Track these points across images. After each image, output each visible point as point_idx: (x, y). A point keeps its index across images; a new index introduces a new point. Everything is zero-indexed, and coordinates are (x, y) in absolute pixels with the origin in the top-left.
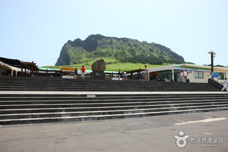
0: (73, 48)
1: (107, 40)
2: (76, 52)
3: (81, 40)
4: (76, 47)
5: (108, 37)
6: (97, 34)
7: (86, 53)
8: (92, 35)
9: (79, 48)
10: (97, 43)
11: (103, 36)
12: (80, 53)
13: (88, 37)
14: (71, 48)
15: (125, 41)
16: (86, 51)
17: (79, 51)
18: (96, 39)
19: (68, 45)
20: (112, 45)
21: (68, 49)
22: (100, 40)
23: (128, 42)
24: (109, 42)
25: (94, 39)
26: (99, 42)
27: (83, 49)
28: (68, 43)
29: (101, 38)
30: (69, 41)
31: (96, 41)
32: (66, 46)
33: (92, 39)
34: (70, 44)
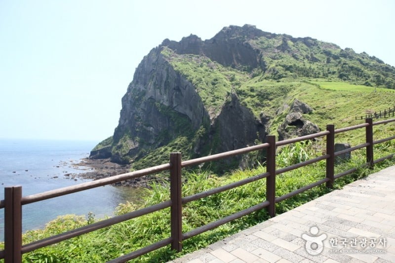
0: (180, 57)
1: (271, 40)
2: (195, 68)
3: (200, 39)
4: (188, 55)
5: (270, 33)
6: (246, 25)
7: (223, 71)
8: (231, 27)
9: (198, 57)
10: (248, 47)
11: (260, 31)
12: (207, 71)
13: (221, 32)
14: (176, 57)
15: (312, 46)
16: (220, 66)
17: (202, 64)
18: (244, 36)
19: (167, 51)
20: (289, 52)
21: (169, 59)
22: (253, 39)
23: (319, 47)
24: (279, 45)
25: (238, 36)
26: (252, 42)
27: (210, 60)
28: (165, 46)
29: (255, 35)
30: (167, 42)
31: (246, 42)
32: (162, 52)
33: (234, 37)
34: (170, 48)
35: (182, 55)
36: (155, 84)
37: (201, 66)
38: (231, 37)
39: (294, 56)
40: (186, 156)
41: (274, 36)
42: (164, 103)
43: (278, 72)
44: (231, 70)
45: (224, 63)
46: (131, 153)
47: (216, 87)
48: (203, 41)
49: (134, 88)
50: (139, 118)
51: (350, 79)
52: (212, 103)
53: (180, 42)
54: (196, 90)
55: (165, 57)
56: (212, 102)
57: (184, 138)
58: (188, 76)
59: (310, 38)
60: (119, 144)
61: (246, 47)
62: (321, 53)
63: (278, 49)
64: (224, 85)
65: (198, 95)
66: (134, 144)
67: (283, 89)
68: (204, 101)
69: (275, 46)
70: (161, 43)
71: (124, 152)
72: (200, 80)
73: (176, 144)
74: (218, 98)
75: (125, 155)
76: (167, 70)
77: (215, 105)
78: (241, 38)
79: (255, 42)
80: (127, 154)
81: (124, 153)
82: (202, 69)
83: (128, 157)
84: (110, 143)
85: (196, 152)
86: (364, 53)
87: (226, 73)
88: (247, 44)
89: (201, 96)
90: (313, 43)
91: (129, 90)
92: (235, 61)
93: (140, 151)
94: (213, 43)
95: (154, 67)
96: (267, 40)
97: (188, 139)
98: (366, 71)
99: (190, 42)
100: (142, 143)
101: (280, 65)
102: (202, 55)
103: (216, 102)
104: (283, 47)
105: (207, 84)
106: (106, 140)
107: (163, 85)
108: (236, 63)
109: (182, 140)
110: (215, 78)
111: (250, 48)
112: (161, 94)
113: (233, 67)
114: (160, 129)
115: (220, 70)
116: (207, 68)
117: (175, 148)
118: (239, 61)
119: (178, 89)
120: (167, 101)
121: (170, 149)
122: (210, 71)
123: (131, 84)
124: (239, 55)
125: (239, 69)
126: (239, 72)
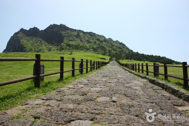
1: (73, 32)
2: (33, 44)
3: (39, 29)
4: (31, 37)
5: (73, 29)
6: (61, 24)
7: (47, 46)
8: (54, 25)
9: (37, 39)
11: (68, 28)
12: (38, 45)
13: (49, 27)
14: (25, 37)
15: (92, 36)
16: (46, 43)
17: (37, 42)
18: (59, 30)
19: (21, 34)
20: (80, 38)
21: (21, 38)
22: (64, 31)
23: (96, 37)
24: (76, 35)
26: (63, 33)
27: (42, 40)
28: (21, 32)
29: (65, 29)
30: (22, 30)
31: (60, 32)
32: (18, 35)
33: (54, 30)
34: (23, 33)
35: (28, 37)
41: (75, 30)
43: (62, 47)
44: (51, 46)
45: (49, 42)
48: (40, 31)
51: (98, 51)
53: (29, 30)
55: (19, 37)
58: (26, 47)
59: (92, 33)
61: (60, 35)
63: (75, 37)
69: (74, 35)
78: (58, 30)
79: (64, 32)
86: (117, 41)
87: (48, 47)
88: (61, 33)
90: (93, 35)
92: (54, 41)
94: (45, 32)
95: (15, 42)
96: (71, 32)
98: (107, 48)
99: (34, 31)
102: (39, 38)
108: (54, 42)
110: (40, 49)
111: (62, 35)
113: (53, 44)
115: (45, 45)
118: (56, 41)
122: (40, 46)
124: (56, 38)
125: (55, 45)
126: (55, 46)
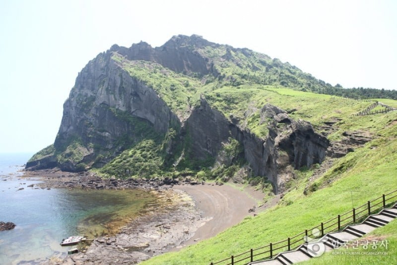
0: (132, 63)
1: (215, 49)
3: (150, 46)
4: (139, 62)
5: (214, 44)
8: (180, 36)
9: (150, 64)
10: (197, 55)
11: (206, 41)
13: (171, 41)
14: (128, 63)
15: (249, 56)
16: (172, 72)
17: (155, 70)
18: (192, 46)
19: (117, 57)
20: (233, 61)
21: (122, 65)
22: (201, 48)
23: (255, 57)
24: (223, 54)
25: (187, 45)
26: (201, 51)
27: (161, 66)
28: (115, 51)
29: (202, 45)
30: (115, 48)
31: (195, 50)
32: (112, 58)
33: (183, 45)
34: (120, 54)
35: (133, 61)
36: (107, 89)
37: (155, 72)
38: (181, 45)
39: (238, 65)
40: (157, 157)
41: (218, 46)
42: (120, 108)
43: (236, 80)
44: (183, 76)
45: (176, 70)
46: (86, 159)
47: (176, 92)
48: (153, 48)
49: (78, 93)
50: (91, 124)
51: (289, 86)
52: (178, 108)
53: (130, 48)
54: (158, 95)
55: (117, 62)
56: (178, 106)
57: (151, 141)
58: (147, 82)
59: (247, 49)
60: (68, 151)
61: (195, 55)
62: (258, 63)
63: (223, 58)
64: (183, 91)
65: (162, 100)
66: (89, 150)
67: (245, 95)
68: (170, 106)
69: (220, 55)
70: (109, 49)
71: (77, 159)
72: (159, 86)
73: (145, 147)
74: (181, 102)
75: (79, 163)
76: (121, 76)
77: (181, 109)
78: (190, 46)
79: (202, 51)
80: (82, 161)
81: (78, 161)
82: (157, 75)
83: (83, 164)
84: (51, 152)
85: (168, 153)
86: (287, 62)
87: (180, 79)
88: (196, 52)
89: (166, 101)
90: (250, 53)
91: (72, 95)
92: (186, 68)
93: (97, 157)
94: (163, 50)
95: (103, 72)
96: (212, 49)
97: (155, 141)
99: (141, 49)
100: (97, 150)
101: (236, 74)
102: (153, 62)
103: (181, 106)
104: (228, 57)
105: (166, 90)
106: (46, 149)
107: (117, 91)
108: (187, 70)
109: (149, 143)
110: (171, 84)
111: (199, 56)
112: (116, 99)
113: (185, 73)
114: (118, 134)
115: (173, 77)
116: (161, 74)
117: (144, 151)
118: (189, 68)
119: (136, 94)
120: (124, 106)
121: (139, 152)
123: (73, 90)
124: (189, 62)
125: (190, 76)
126: (190, 78)
